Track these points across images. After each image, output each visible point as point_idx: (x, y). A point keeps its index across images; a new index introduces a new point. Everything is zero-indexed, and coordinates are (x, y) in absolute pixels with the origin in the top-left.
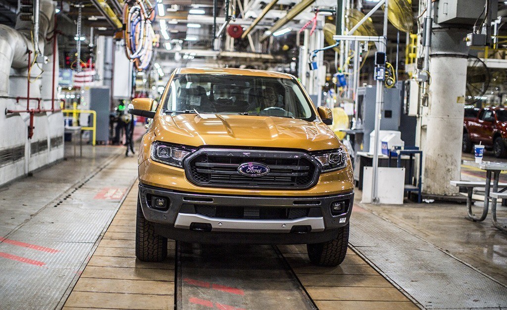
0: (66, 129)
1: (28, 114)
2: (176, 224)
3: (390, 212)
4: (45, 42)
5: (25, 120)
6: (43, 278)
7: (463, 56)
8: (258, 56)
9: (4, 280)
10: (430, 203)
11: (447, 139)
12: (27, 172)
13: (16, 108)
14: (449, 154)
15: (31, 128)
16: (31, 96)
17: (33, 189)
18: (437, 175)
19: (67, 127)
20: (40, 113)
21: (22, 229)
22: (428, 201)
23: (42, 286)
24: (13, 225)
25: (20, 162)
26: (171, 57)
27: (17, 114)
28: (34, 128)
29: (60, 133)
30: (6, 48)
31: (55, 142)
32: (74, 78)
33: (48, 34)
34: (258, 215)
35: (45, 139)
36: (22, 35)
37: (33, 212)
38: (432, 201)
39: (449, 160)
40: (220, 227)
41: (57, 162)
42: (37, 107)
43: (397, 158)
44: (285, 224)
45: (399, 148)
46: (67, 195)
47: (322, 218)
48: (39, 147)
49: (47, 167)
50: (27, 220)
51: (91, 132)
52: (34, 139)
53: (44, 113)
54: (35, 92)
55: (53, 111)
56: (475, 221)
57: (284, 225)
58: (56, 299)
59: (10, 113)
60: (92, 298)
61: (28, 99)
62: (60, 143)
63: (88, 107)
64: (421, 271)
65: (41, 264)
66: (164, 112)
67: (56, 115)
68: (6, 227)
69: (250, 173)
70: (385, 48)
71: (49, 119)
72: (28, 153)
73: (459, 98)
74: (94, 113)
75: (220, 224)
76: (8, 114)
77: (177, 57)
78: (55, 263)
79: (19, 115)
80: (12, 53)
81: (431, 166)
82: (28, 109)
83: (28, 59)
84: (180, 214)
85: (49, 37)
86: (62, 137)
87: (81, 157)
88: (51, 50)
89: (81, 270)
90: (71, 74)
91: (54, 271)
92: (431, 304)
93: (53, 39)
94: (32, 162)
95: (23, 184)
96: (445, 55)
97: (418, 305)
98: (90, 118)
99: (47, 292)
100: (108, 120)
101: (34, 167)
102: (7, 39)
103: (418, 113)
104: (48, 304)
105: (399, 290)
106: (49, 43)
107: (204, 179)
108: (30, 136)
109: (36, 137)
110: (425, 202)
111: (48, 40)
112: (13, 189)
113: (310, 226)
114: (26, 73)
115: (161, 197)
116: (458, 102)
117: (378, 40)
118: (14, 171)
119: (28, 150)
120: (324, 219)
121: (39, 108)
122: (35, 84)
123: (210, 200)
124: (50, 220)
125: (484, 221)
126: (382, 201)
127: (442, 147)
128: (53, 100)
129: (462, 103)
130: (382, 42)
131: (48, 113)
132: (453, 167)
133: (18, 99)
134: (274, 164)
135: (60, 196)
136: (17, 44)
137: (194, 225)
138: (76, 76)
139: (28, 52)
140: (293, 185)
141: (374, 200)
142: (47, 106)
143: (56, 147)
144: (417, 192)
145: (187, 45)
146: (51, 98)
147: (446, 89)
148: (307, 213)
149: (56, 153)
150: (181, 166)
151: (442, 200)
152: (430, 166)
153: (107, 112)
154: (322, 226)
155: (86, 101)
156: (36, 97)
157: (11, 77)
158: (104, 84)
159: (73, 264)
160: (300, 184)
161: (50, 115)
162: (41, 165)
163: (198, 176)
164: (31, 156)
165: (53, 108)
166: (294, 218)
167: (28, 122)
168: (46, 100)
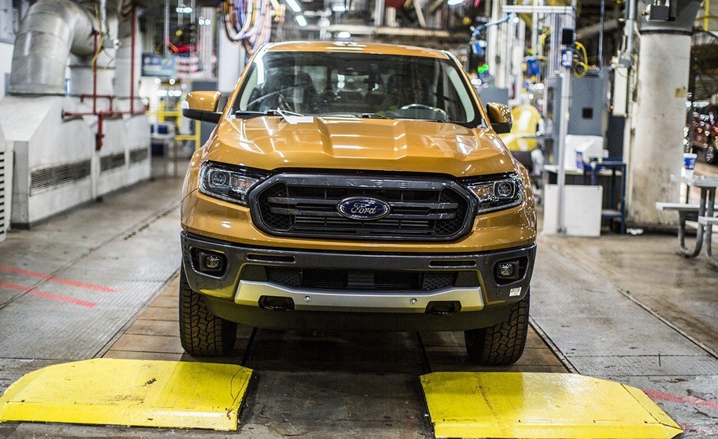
0: (153, 139)
1: (96, 118)
2: (238, 298)
3: (576, 245)
4: (119, 18)
5: (92, 126)
6: (91, 321)
7: (685, 33)
8: (430, 33)
9: (42, 322)
10: (637, 235)
11: (661, 147)
12: (94, 196)
13: (77, 109)
14: (664, 166)
15: (99, 137)
16: (98, 93)
17: (100, 217)
18: (648, 197)
19: (156, 135)
20: (114, 115)
21: (75, 266)
22: (634, 232)
23: (88, 328)
24: (64, 260)
25: (84, 183)
27: (78, 117)
28: (103, 136)
29: (145, 144)
30: (62, 29)
31: (136, 156)
32: (178, 67)
33: (124, 8)
35: (121, 151)
36: (85, 11)
37: (94, 246)
38: (640, 231)
39: (665, 175)
40: (308, 304)
41: (140, 184)
42: (108, 108)
43: (592, 173)
44: (416, 300)
45: (596, 160)
46: (144, 225)
47: (478, 289)
48: (113, 162)
49: (125, 190)
50: (84, 256)
52: (105, 151)
53: (120, 116)
54: (105, 87)
55: (133, 114)
56: (687, 256)
57: (414, 301)
58: (102, 342)
59: (67, 117)
60: (146, 342)
61: (95, 97)
62: (144, 157)
64: (581, 315)
65: (91, 305)
66: (233, 113)
67: (137, 119)
68: (54, 263)
70: (574, 22)
71: (127, 124)
72: (96, 170)
73: (678, 90)
75: (308, 299)
76: (66, 118)
78: (109, 304)
79: (82, 119)
80: (70, 36)
81: (640, 184)
82: (94, 110)
83: (93, 42)
84: (243, 282)
85: (126, 12)
86: (146, 150)
87: (174, 176)
88: (129, 28)
89: (141, 311)
90: (174, 62)
91: (106, 313)
92: (574, 351)
93: (131, 14)
94: (102, 182)
95: (88, 212)
96: (659, 32)
97: (557, 353)
98: (193, 124)
99: (92, 335)
101: (104, 189)
102: (64, 16)
103: (627, 112)
104: (91, 348)
105: (540, 336)
106: (126, 21)
107: (282, 224)
108: (99, 146)
109: (108, 149)
110: (630, 234)
111: (125, 16)
112: (73, 219)
113: (458, 302)
114: (92, 62)
116: (676, 96)
117: (563, 12)
118: (76, 194)
119: (95, 166)
120: (483, 291)
121: (111, 109)
122: (106, 77)
123: (290, 259)
124: (113, 254)
125: (698, 257)
126: (571, 232)
127: (654, 158)
128: (132, 98)
129: (682, 96)
130: (569, 14)
131: (126, 117)
132: (670, 186)
133: (82, 97)
134: (398, 199)
135: (134, 226)
136: (78, 22)
137: (266, 300)
138: (181, 64)
139: (94, 33)
140: (431, 233)
141: (560, 231)
142: (123, 106)
143: (137, 163)
144: (619, 219)
146: (128, 94)
147: (661, 77)
148: (454, 280)
149: (138, 172)
150: (245, 203)
151: (654, 231)
152: (638, 184)
156: (106, 94)
157: (73, 67)
159: (133, 305)
160: (442, 232)
161: (128, 120)
162: (116, 186)
163: (273, 219)
164: (101, 174)
165: (132, 109)
166: (432, 289)
167: (96, 129)
168: (123, 98)
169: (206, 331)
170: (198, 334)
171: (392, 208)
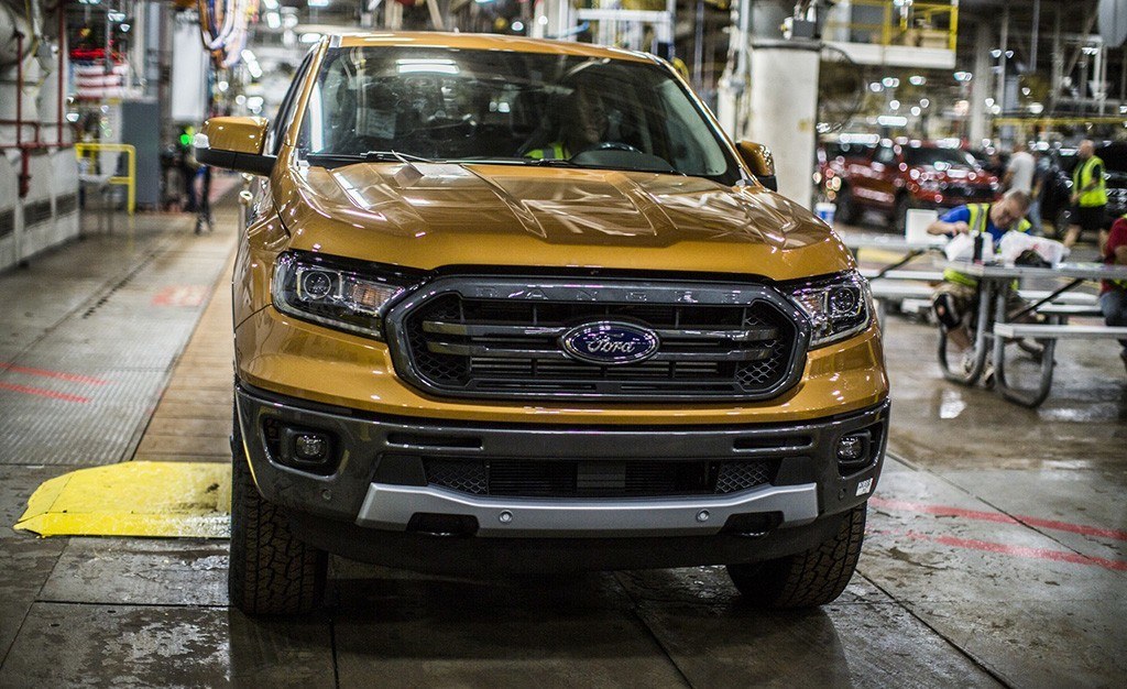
0: (81, 180)
1: (19, 153)
2: (363, 514)
5: (14, 162)
6: (93, 420)
7: (810, 49)
12: (18, 260)
15: (23, 179)
16: (24, 118)
20: (39, 149)
21: (36, 351)
24: (17, 344)
25: (6, 242)
26: (276, 38)
28: (29, 178)
29: (73, 189)
31: (64, 204)
34: (623, 484)
35: (47, 198)
37: (49, 326)
40: (508, 527)
41: (69, 243)
42: (33, 139)
44: (706, 513)
46: (100, 299)
47: (813, 487)
48: (38, 213)
49: (52, 252)
50: (40, 339)
51: (125, 188)
52: (30, 199)
53: (46, 149)
54: (30, 112)
55: (61, 147)
57: (703, 516)
61: (19, 123)
62: (72, 207)
63: (117, 135)
67: (64, 155)
69: (599, 353)
70: (671, 33)
71: (54, 162)
72: (20, 225)
73: (802, 123)
74: (131, 150)
75: (506, 518)
77: (288, 38)
82: (19, 142)
83: (17, 48)
84: (375, 487)
86: (74, 196)
87: (110, 234)
88: (54, 29)
89: (153, 408)
91: (107, 410)
94: (27, 241)
96: (778, 47)
98: (122, 161)
100: (156, 164)
101: (29, 250)
106: (50, 17)
107: (452, 374)
108: (23, 192)
109: (34, 196)
113: (779, 514)
114: (13, 75)
115: (312, 430)
117: (654, 19)
119: (19, 219)
120: (820, 490)
121: (36, 140)
122: (30, 95)
123: (475, 441)
124: (82, 337)
128: (60, 125)
130: (666, 23)
131: (52, 151)
133: (1, 123)
134: (670, 323)
135: (89, 300)
137: (423, 522)
138: (81, 75)
139: (18, 35)
140: (730, 388)
142: (50, 136)
143: (65, 215)
145: (308, 14)
146: (54, 120)
147: (780, 107)
148: (772, 472)
149: (64, 228)
150: (376, 334)
153: (154, 149)
154: (813, 512)
155: (111, 126)
156: (31, 120)
158: (147, 93)
159: (137, 399)
160: (748, 383)
161: (54, 154)
162: (41, 247)
163: (433, 363)
164: (25, 230)
165: (60, 140)
166: (732, 491)
167: (18, 167)
168: (48, 125)
169: (285, 576)
170: (271, 582)
171: (662, 339)
